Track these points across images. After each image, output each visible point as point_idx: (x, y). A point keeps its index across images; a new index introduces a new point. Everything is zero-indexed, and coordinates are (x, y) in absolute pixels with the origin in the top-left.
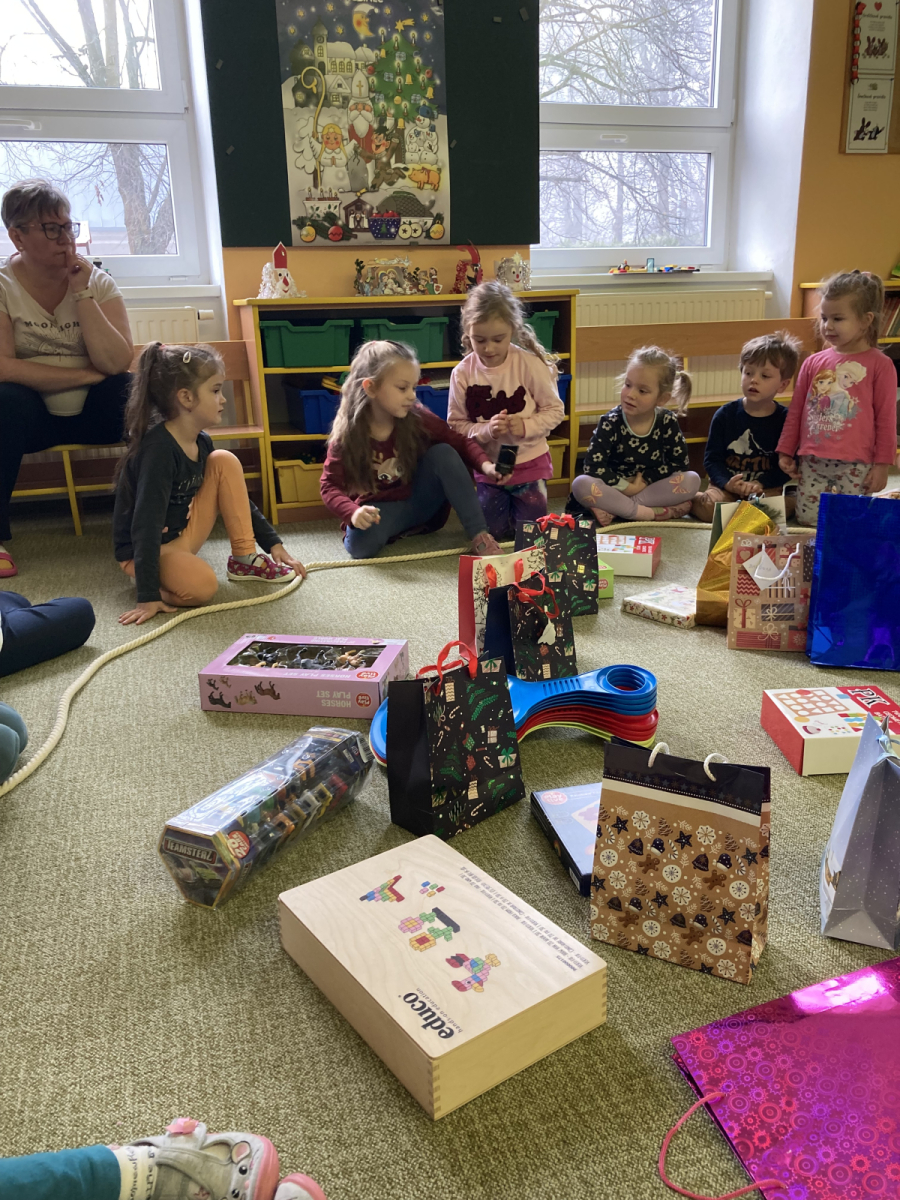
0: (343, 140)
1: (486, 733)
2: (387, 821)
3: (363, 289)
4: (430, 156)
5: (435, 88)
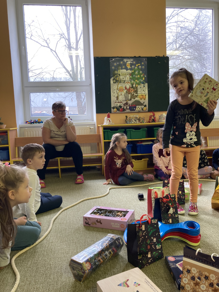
0: (124, 90)
1: (153, 239)
2: (127, 261)
3: (127, 122)
4: (144, 92)
5: (145, 78)
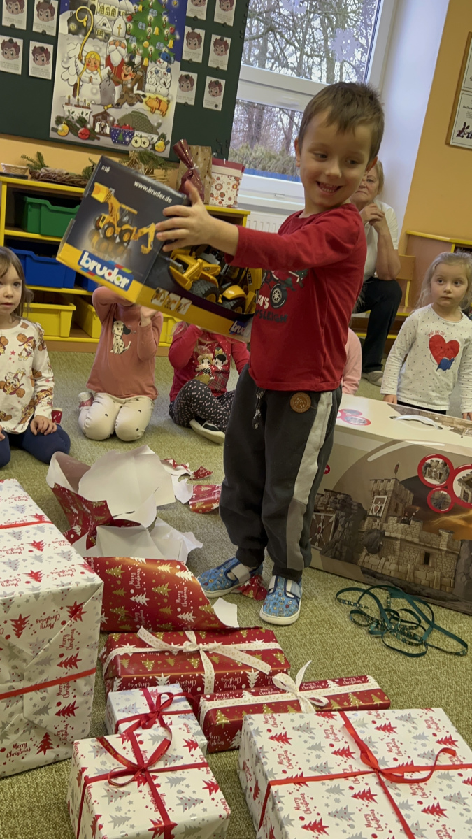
0: (100, 65)
4: (164, 90)
5: (175, 41)
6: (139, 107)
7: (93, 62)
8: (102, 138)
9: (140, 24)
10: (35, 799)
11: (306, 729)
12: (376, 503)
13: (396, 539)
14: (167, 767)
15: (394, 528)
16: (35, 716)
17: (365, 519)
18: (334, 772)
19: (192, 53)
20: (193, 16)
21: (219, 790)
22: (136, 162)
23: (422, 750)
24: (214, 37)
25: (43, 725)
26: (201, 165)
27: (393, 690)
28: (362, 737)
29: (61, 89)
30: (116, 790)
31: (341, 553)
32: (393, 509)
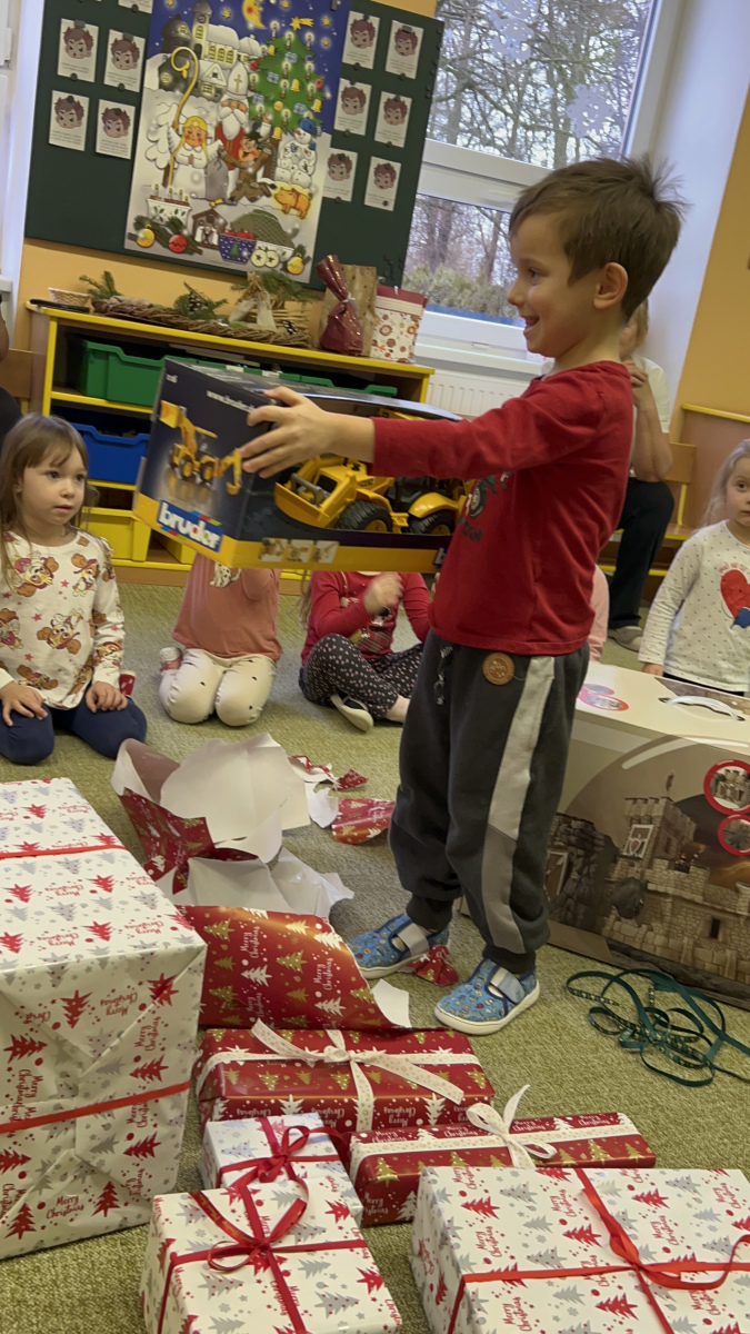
0: (207, 138)
4: (304, 178)
5: (324, 101)
6: (264, 203)
7: (195, 133)
8: (205, 250)
9: (271, 74)
10: (89, 1286)
11: (522, 1193)
12: (635, 835)
13: (666, 895)
14: (300, 1244)
15: (663, 877)
16: (92, 1154)
17: (615, 862)
18: (567, 1265)
19: (350, 120)
20: (353, 63)
21: (383, 1286)
22: (258, 290)
23: (710, 1237)
24: (386, 96)
25: (105, 1169)
26: (360, 296)
27: (659, 1138)
28: (612, 1210)
29: (145, 175)
30: (220, 1277)
31: (575, 916)
32: (661, 848)
